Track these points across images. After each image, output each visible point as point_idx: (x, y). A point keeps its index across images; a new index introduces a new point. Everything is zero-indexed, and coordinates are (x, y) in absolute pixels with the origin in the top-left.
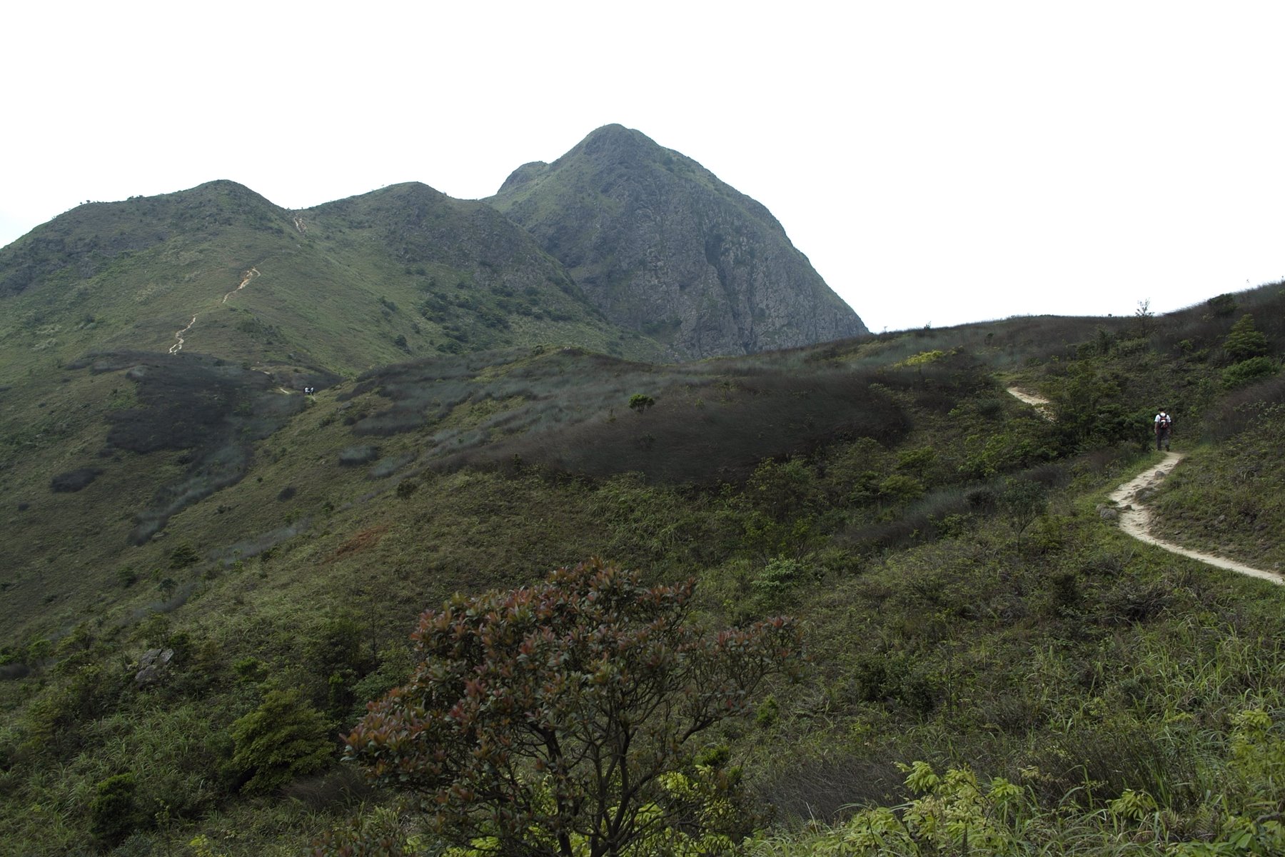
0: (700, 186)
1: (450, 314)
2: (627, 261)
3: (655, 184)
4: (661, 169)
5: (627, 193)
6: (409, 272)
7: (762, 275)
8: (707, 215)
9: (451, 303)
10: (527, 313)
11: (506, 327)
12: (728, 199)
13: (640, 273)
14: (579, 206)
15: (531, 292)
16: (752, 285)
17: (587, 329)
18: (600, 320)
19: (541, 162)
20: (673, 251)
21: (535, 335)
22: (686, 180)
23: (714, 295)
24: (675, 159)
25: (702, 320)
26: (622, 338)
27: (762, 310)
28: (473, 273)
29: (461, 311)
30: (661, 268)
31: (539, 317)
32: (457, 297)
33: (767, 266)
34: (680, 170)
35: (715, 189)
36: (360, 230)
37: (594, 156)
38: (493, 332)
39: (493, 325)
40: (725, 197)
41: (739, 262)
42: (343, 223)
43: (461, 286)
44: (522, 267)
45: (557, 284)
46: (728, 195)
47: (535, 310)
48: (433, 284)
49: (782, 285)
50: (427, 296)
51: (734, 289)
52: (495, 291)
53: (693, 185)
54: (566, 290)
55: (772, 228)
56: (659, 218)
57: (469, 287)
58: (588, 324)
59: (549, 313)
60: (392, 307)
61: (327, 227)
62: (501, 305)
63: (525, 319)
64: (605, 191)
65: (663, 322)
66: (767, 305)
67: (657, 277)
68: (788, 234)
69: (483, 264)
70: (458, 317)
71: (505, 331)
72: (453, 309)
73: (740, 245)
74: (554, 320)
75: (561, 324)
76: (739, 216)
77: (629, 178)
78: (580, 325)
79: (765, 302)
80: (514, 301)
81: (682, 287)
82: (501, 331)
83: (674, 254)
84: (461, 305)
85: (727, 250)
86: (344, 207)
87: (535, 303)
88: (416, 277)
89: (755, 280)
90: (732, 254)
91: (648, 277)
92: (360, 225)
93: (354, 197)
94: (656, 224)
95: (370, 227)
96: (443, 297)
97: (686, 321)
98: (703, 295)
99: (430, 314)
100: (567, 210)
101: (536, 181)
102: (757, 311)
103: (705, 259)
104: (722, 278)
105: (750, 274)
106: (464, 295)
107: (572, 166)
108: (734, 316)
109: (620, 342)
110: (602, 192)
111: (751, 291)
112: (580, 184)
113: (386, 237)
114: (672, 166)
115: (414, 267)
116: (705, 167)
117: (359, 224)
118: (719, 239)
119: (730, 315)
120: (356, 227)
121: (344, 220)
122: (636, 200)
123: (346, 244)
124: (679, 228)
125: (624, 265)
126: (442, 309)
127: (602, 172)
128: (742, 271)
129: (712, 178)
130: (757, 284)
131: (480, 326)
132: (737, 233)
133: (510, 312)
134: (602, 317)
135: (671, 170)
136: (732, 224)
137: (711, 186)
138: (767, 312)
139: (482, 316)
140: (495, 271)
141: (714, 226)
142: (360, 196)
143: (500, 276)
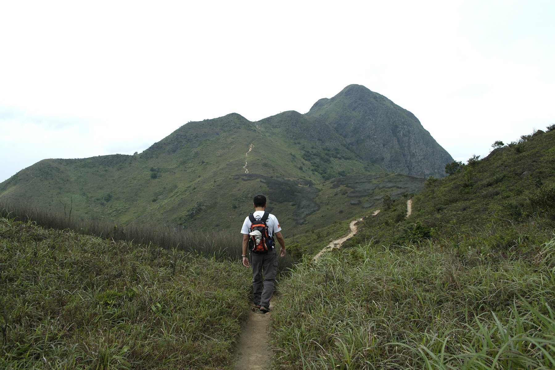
0: (388, 107)
1: (311, 158)
2: (363, 136)
4: (373, 100)
5: (362, 110)
6: (295, 143)
7: (413, 140)
8: (392, 118)
9: (311, 154)
10: (336, 157)
11: (330, 162)
12: (399, 111)
13: (368, 140)
14: (345, 116)
15: (336, 149)
16: (409, 144)
17: (356, 162)
18: (360, 159)
19: (326, 98)
20: (380, 132)
21: (340, 165)
22: (383, 105)
23: (396, 148)
24: (378, 96)
25: (392, 158)
26: (368, 165)
27: (414, 153)
29: (315, 157)
30: (376, 138)
31: (340, 158)
32: (312, 152)
33: (415, 137)
34: (380, 101)
35: (394, 108)
36: (276, 129)
38: (327, 164)
39: (326, 162)
40: (398, 110)
41: (404, 135)
43: (313, 148)
44: (332, 140)
45: (344, 146)
46: (399, 110)
47: (338, 156)
48: (304, 148)
49: (421, 144)
50: (303, 152)
51: (403, 146)
52: (324, 149)
53: (386, 106)
55: (416, 122)
56: (374, 120)
57: (315, 148)
58: (357, 160)
59: (343, 157)
60: (294, 156)
61: (266, 128)
62: (327, 154)
63: (336, 159)
64: (354, 110)
65: (377, 158)
66: (415, 151)
67: (374, 142)
68: (422, 124)
69: (319, 140)
70: (314, 159)
71: (330, 164)
72: (312, 156)
73: (405, 129)
74: (345, 159)
75: (348, 161)
76: (404, 118)
77: (362, 105)
78: (354, 161)
79: (415, 150)
80: (330, 153)
81: (384, 145)
82: (329, 164)
83: (380, 133)
84: (314, 155)
85: (400, 131)
86: (270, 120)
87: (338, 153)
88: (298, 145)
89: (410, 142)
90: (402, 132)
91: (371, 142)
92: (276, 127)
93: (272, 116)
94: (373, 122)
95: (280, 127)
96: (308, 152)
97: (386, 158)
98: (392, 148)
99: (306, 158)
100: (341, 117)
101: (326, 106)
102: (412, 154)
103: (392, 135)
104: (398, 141)
105: (409, 140)
106: (314, 151)
107: (340, 100)
108: (403, 156)
109: (368, 167)
110: (353, 110)
111: (409, 146)
113: (286, 131)
114: (377, 99)
115: (296, 141)
116: (389, 99)
117: (276, 126)
118: (396, 127)
119: (402, 155)
120: (275, 128)
121: (270, 125)
122: (366, 113)
123: (274, 134)
124: (382, 123)
125: (362, 138)
126: (309, 156)
127: (352, 103)
128: (406, 139)
129: (392, 103)
130: (411, 143)
131: (322, 162)
132: (403, 124)
133: (330, 157)
135: (377, 101)
136: (401, 121)
137: (392, 107)
138: (416, 154)
139: (322, 159)
140: (323, 142)
141: (394, 122)
142: (274, 116)
143: (325, 144)
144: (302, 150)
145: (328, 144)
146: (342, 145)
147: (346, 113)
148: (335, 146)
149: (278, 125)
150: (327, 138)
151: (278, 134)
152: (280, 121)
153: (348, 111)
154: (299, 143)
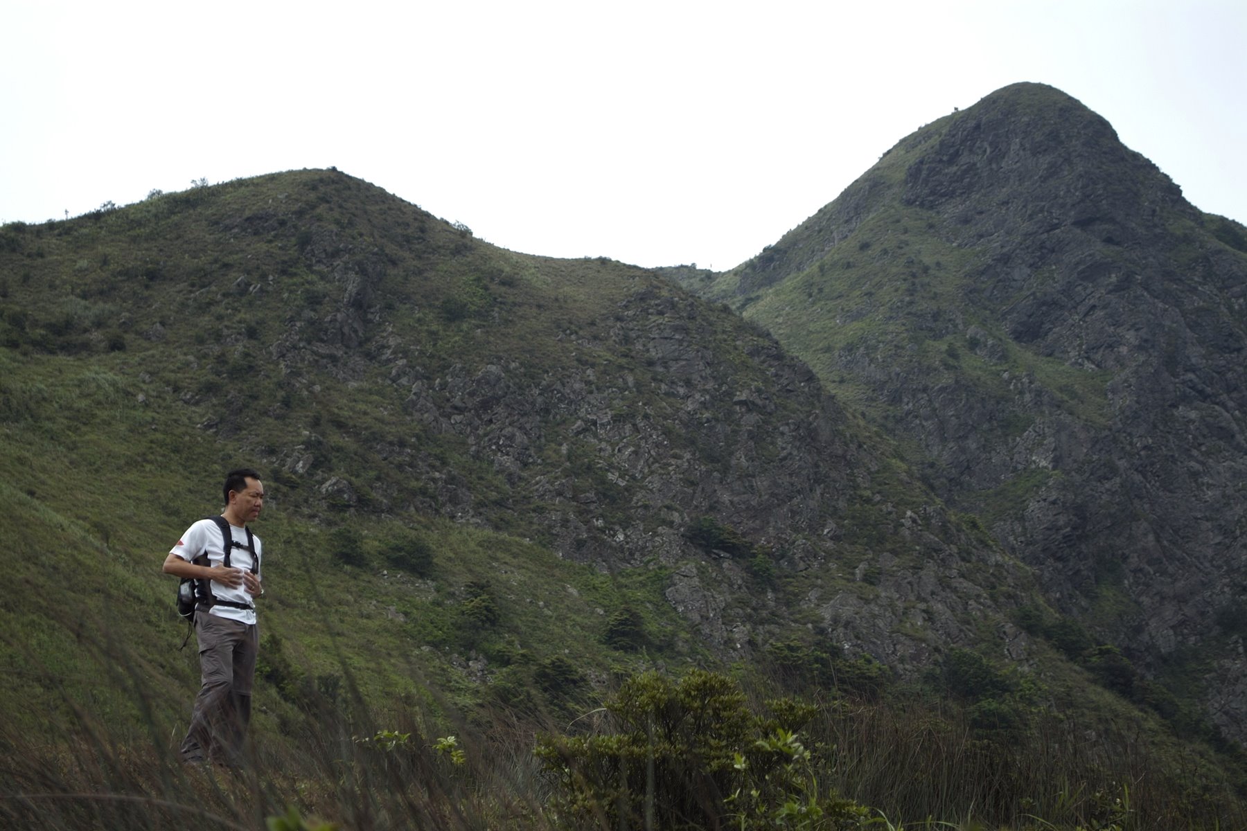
3: (1230, 308)
15: (968, 682)
28: (665, 579)
37: (955, 208)
52: (788, 669)
54: (1116, 682)
57: (667, 648)
64: (1028, 333)
69: (705, 540)
77: (1126, 281)
112: (923, 307)
115: (371, 535)
117: (58, 330)
144: (468, 647)
145: (846, 608)
146: (1030, 627)
147: (951, 355)
148: (933, 635)
149: (99, 324)
150: (814, 528)
151: (83, 418)
152: (127, 274)
153: (973, 344)
154: (411, 562)
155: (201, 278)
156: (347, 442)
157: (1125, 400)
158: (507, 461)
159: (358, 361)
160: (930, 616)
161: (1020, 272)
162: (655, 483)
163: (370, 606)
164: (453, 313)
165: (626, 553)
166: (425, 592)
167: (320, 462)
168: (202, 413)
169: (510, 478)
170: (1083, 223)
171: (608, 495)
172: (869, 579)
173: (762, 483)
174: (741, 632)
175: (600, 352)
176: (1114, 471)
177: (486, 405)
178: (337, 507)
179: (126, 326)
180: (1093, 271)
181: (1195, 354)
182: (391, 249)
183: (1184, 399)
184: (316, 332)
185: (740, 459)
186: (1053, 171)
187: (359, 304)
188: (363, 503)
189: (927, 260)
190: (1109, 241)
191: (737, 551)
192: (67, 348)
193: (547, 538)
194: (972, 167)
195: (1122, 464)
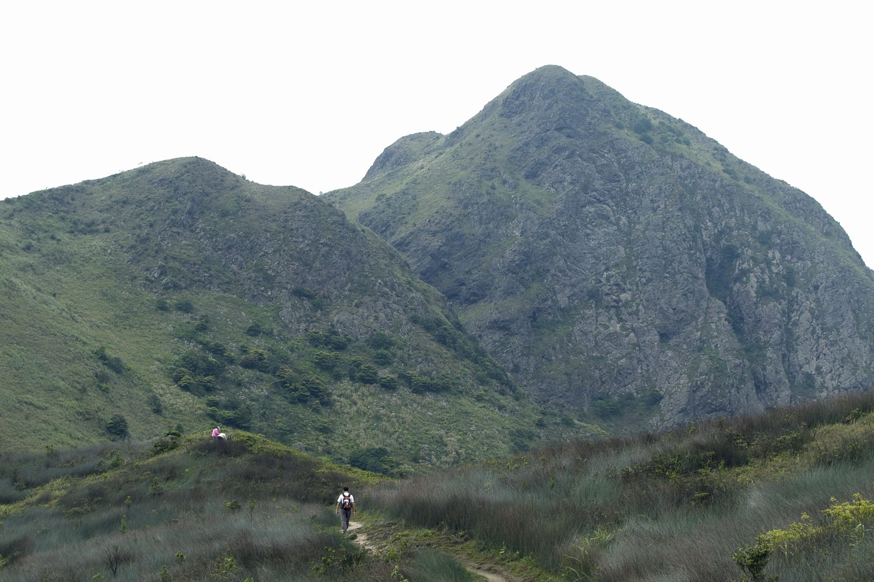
0: (697, 166)
1: (225, 380)
2: (567, 291)
3: (619, 163)
4: (629, 138)
5: (568, 178)
6: (162, 307)
7: (807, 314)
8: (710, 214)
9: (231, 361)
10: (368, 380)
11: (327, 404)
12: (747, 187)
13: (589, 312)
14: (485, 199)
15: (380, 342)
16: (789, 332)
17: (477, 408)
18: (502, 393)
19: (432, 133)
20: (648, 274)
21: (378, 418)
22: (674, 157)
23: (721, 349)
24: (655, 122)
25: (699, 394)
26: (540, 424)
27: (809, 376)
28: (279, 309)
29: (247, 375)
30: (627, 304)
31: (389, 386)
32: (244, 350)
33: (817, 301)
34: (664, 140)
35: (724, 171)
36: (89, 236)
37: (516, 119)
38: (299, 410)
39: (302, 400)
40: (741, 183)
41: (764, 293)
42: (61, 224)
43: (254, 331)
44: (367, 299)
45: (428, 329)
46: (748, 181)
47: (384, 373)
48: (203, 328)
49: (845, 333)
50: (189, 348)
51: (758, 340)
52: (315, 341)
53: (685, 163)
54: (442, 340)
55: (827, 234)
56: (624, 220)
57: (269, 334)
58: (479, 399)
59: (408, 380)
60: (117, 367)
61: (30, 231)
62: (323, 365)
63: (364, 389)
64: (532, 175)
65: (630, 397)
66: (818, 369)
67: (620, 320)
69: (298, 293)
70: (239, 384)
71: (324, 410)
72: (232, 371)
73: (768, 263)
74: (416, 391)
75: (429, 398)
76: (767, 214)
77: (572, 154)
78: (464, 401)
79: (814, 363)
80: (346, 357)
81: (664, 336)
82: (316, 411)
83: (649, 280)
84: (247, 365)
85: (744, 272)
86: (68, 199)
87: (384, 361)
88: (174, 315)
89: (795, 324)
90: (753, 280)
91: (603, 319)
92: (90, 229)
93: (87, 182)
94: (619, 229)
95: (107, 231)
96: (218, 351)
97: (670, 395)
98: (700, 349)
99: (187, 378)
100: (466, 207)
101: (420, 163)
102: (800, 378)
103: (705, 289)
104: (737, 321)
105: (787, 313)
106: (257, 346)
107: (478, 136)
108: (757, 387)
109: (535, 430)
110: (527, 177)
111: (789, 343)
112: (489, 165)
113: (132, 247)
114: (650, 134)
115: (173, 299)
116: (708, 135)
117: (89, 225)
118: (731, 254)
119: (750, 384)
120: (82, 232)
121: (63, 219)
122: (585, 188)
123: (59, 259)
124: (659, 234)
125: (563, 300)
126: (210, 370)
127: (527, 144)
128: (772, 309)
129: (721, 152)
130: (799, 331)
131: (279, 402)
132: (763, 243)
133: (338, 377)
134: (507, 387)
135: (648, 141)
136: (754, 228)
137: (717, 166)
138: (819, 380)
139: (283, 384)
140: (317, 307)
141: (721, 232)
142: (98, 181)
143: (326, 314)
144: (190, 339)
145: (344, 317)
146: (415, 320)
147: (493, 188)
148: (375, 325)
149: (103, 222)
150: (342, 287)
151: (87, 260)
152: (117, 202)
153: (504, 182)
154: (185, 308)
155: (140, 203)
156: (177, 264)
157: (559, 206)
158: (234, 267)
159: (188, 233)
160: (376, 318)
161: (532, 149)
162: (284, 274)
163: (163, 325)
164: (224, 214)
165: (270, 299)
166: (186, 318)
167: (163, 273)
168: (127, 257)
169: (235, 273)
170: (559, 129)
171: (268, 279)
172: (357, 306)
173: (324, 272)
174: (303, 326)
175: (274, 226)
176: (547, 235)
177: (229, 248)
178: (166, 288)
179: (112, 223)
180: (559, 150)
181: (598, 184)
182: (208, 189)
183: (590, 203)
184: (174, 223)
185: (317, 264)
186: (550, 107)
187: (190, 213)
188: (176, 287)
189: (497, 144)
190: (569, 136)
191: (310, 297)
192: (91, 232)
193: (242, 295)
194: (523, 102)
195: (553, 233)
